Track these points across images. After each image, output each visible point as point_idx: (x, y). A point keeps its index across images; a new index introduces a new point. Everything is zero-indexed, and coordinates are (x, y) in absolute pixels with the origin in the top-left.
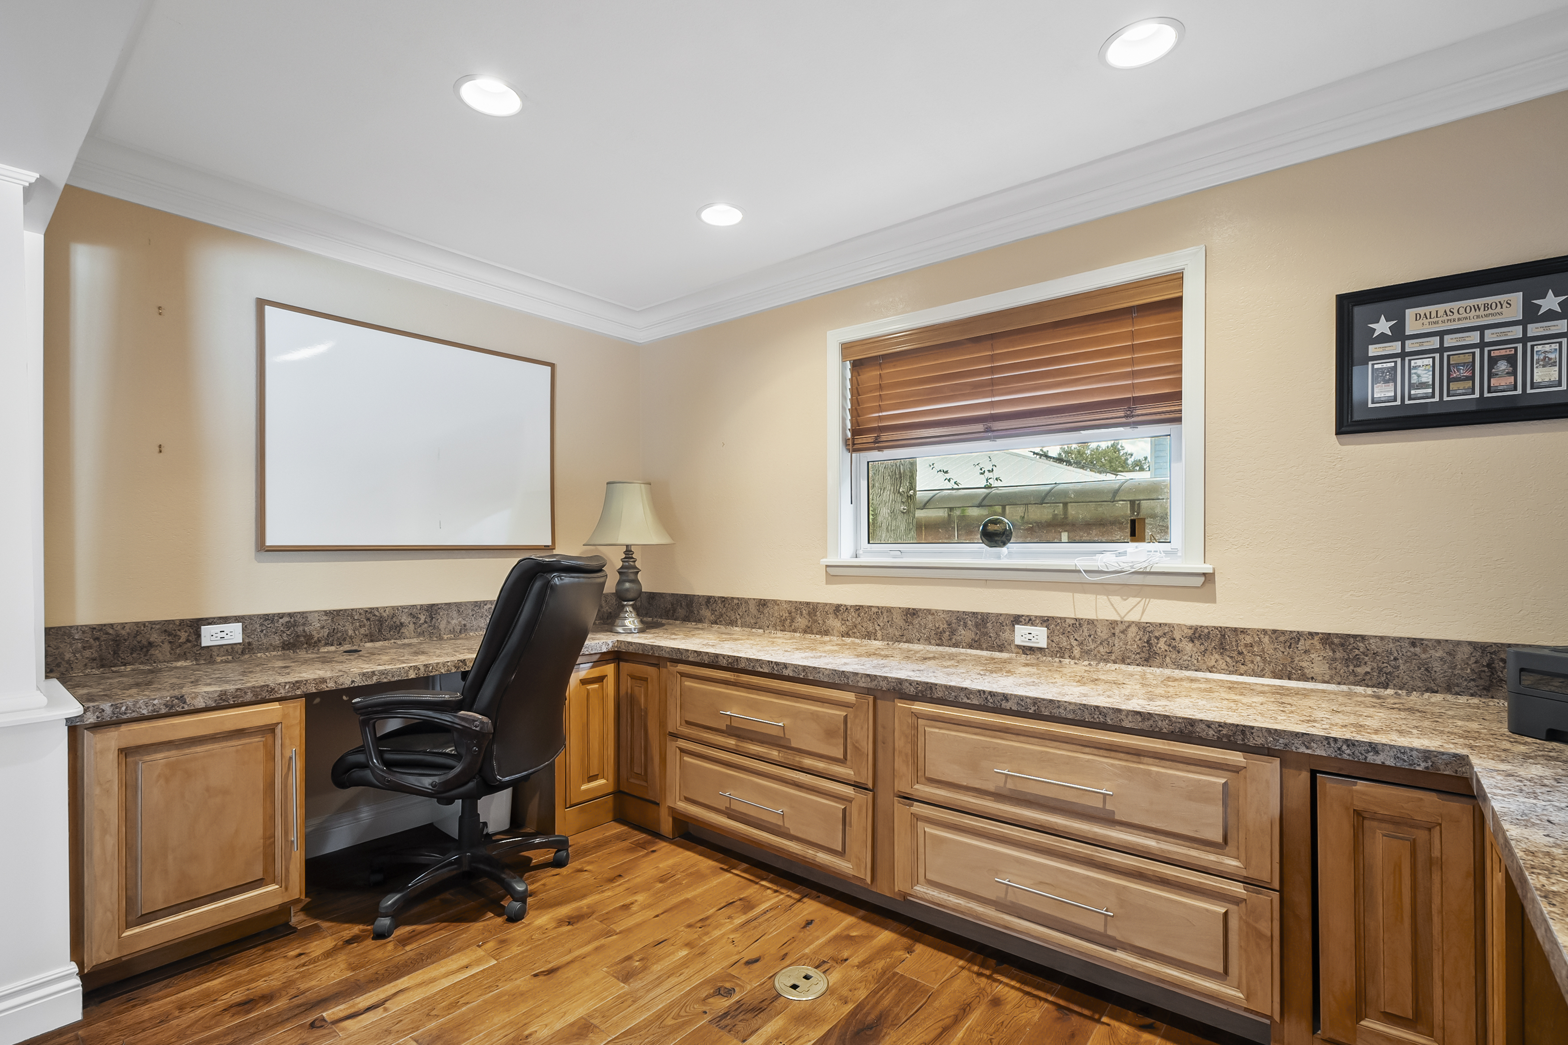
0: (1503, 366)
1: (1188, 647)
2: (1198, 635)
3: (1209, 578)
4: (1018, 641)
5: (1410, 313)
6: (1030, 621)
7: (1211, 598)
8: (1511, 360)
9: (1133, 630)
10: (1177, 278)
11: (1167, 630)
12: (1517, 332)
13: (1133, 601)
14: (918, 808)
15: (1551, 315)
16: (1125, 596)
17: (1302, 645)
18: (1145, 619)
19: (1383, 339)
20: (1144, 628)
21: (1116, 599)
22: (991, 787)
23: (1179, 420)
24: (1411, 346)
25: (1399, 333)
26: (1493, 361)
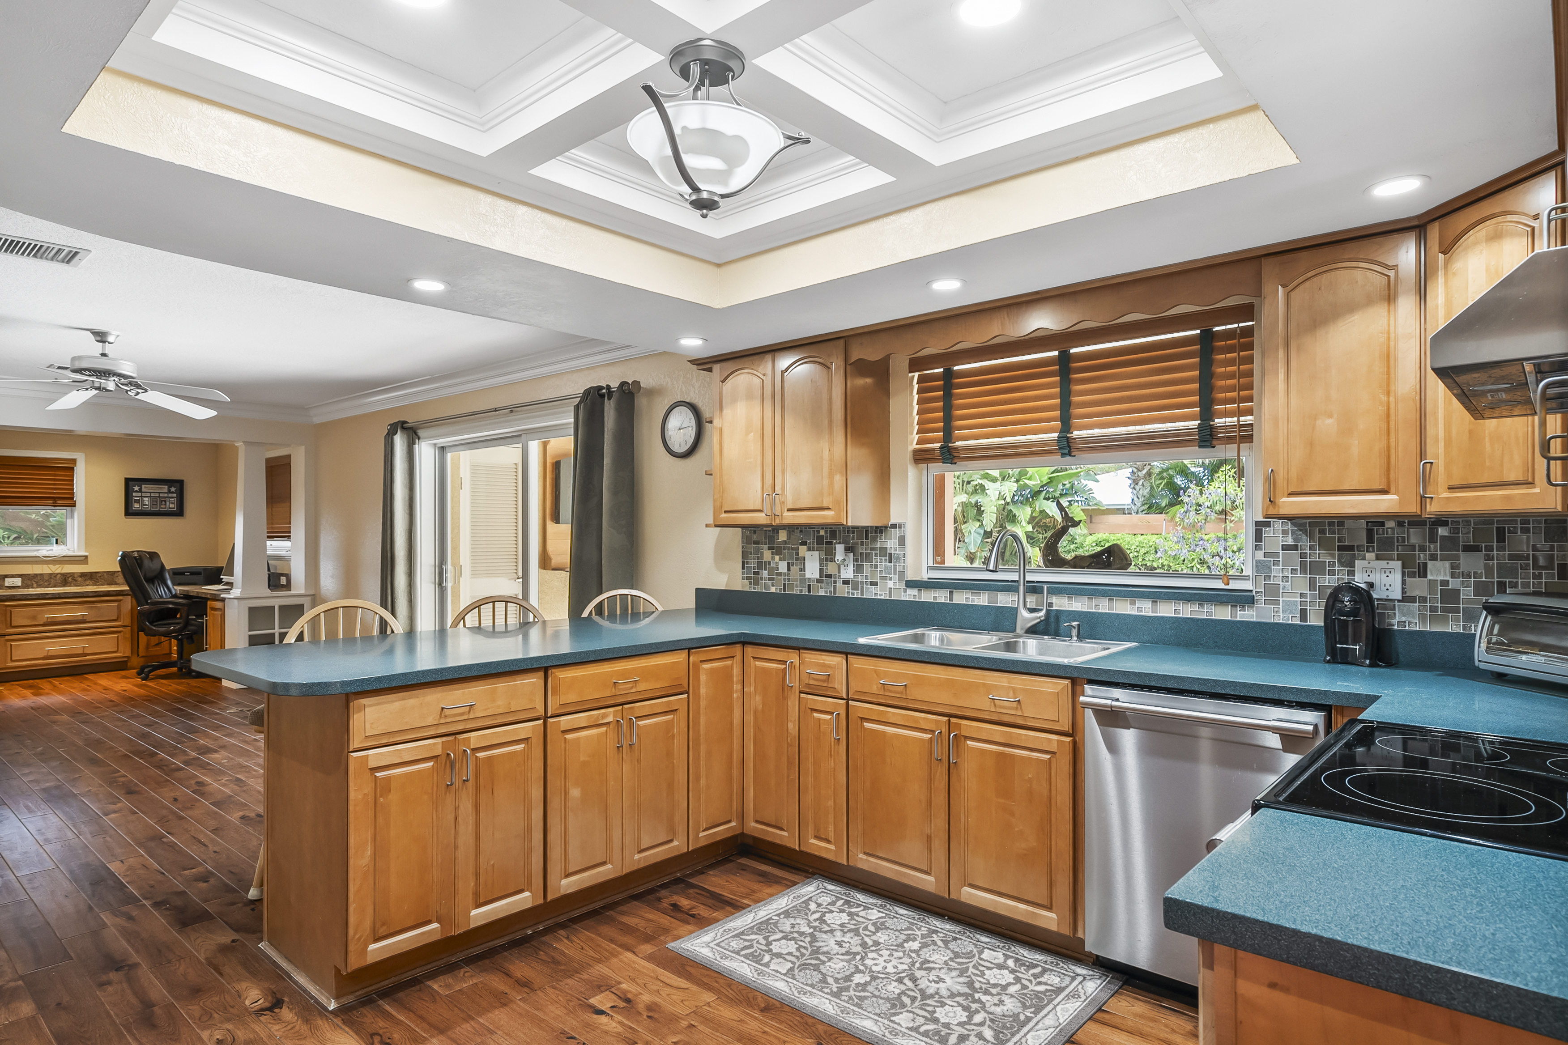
0: (163, 503)
1: (80, 579)
2: (83, 575)
3: (86, 557)
4: (7, 584)
5: (143, 486)
6: (13, 576)
7: (87, 563)
8: (165, 501)
9: (59, 576)
10: (74, 461)
11: (72, 575)
12: (166, 495)
13: (58, 566)
14: (7, 638)
15: (173, 493)
16: (54, 565)
17: (116, 575)
18: (63, 572)
19: (136, 491)
20: (62, 574)
21: (51, 566)
22: (42, 623)
23: (75, 506)
24: (144, 495)
25: (140, 491)
26: (162, 501)
